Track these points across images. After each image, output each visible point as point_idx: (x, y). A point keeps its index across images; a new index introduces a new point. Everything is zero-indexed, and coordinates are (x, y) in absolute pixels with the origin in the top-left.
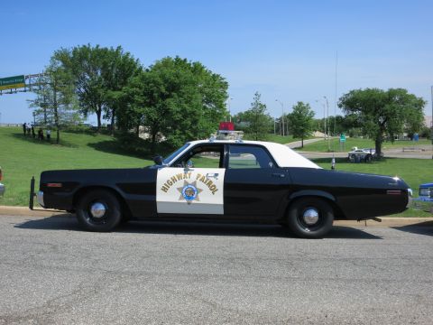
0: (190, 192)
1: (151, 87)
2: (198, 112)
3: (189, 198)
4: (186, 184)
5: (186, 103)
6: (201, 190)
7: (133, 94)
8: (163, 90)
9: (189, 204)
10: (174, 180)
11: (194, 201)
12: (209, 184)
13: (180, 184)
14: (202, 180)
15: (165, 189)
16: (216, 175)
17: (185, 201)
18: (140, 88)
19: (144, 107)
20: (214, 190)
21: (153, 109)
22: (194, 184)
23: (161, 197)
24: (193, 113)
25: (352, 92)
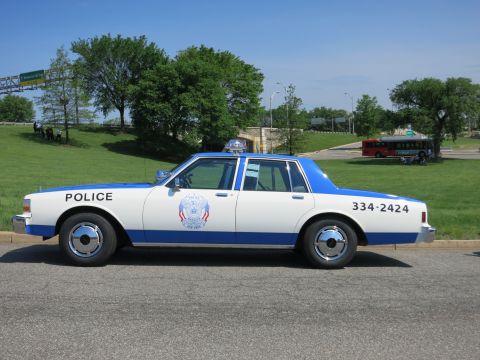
1: (165, 80)
2: (218, 107)
5: (204, 97)
7: (145, 89)
8: (178, 83)
18: (154, 82)
19: (157, 102)
21: (167, 105)
24: (213, 109)
25: (405, 83)
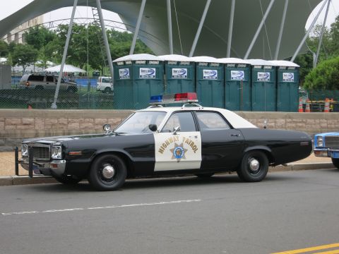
0: (179, 152)
3: (178, 157)
4: (176, 145)
6: (187, 150)
9: (178, 162)
10: (168, 143)
11: (182, 160)
12: (192, 145)
13: (172, 146)
14: (187, 142)
15: (161, 151)
16: (196, 137)
17: (176, 160)
20: (195, 149)
22: (182, 145)
23: (159, 157)
